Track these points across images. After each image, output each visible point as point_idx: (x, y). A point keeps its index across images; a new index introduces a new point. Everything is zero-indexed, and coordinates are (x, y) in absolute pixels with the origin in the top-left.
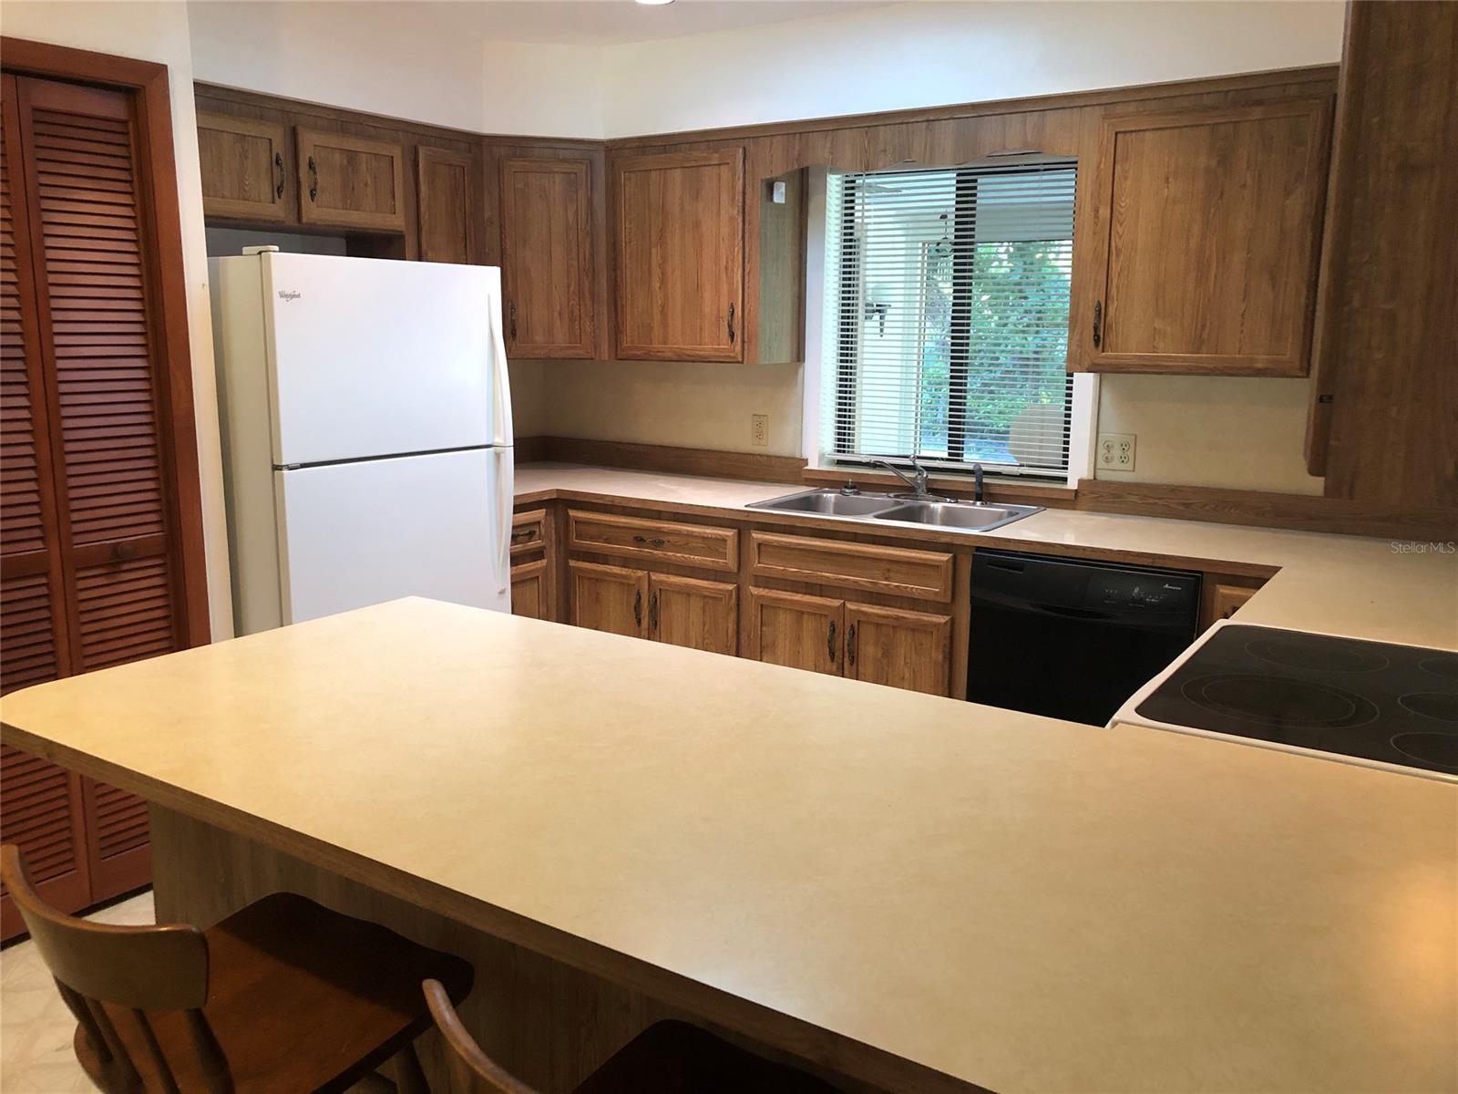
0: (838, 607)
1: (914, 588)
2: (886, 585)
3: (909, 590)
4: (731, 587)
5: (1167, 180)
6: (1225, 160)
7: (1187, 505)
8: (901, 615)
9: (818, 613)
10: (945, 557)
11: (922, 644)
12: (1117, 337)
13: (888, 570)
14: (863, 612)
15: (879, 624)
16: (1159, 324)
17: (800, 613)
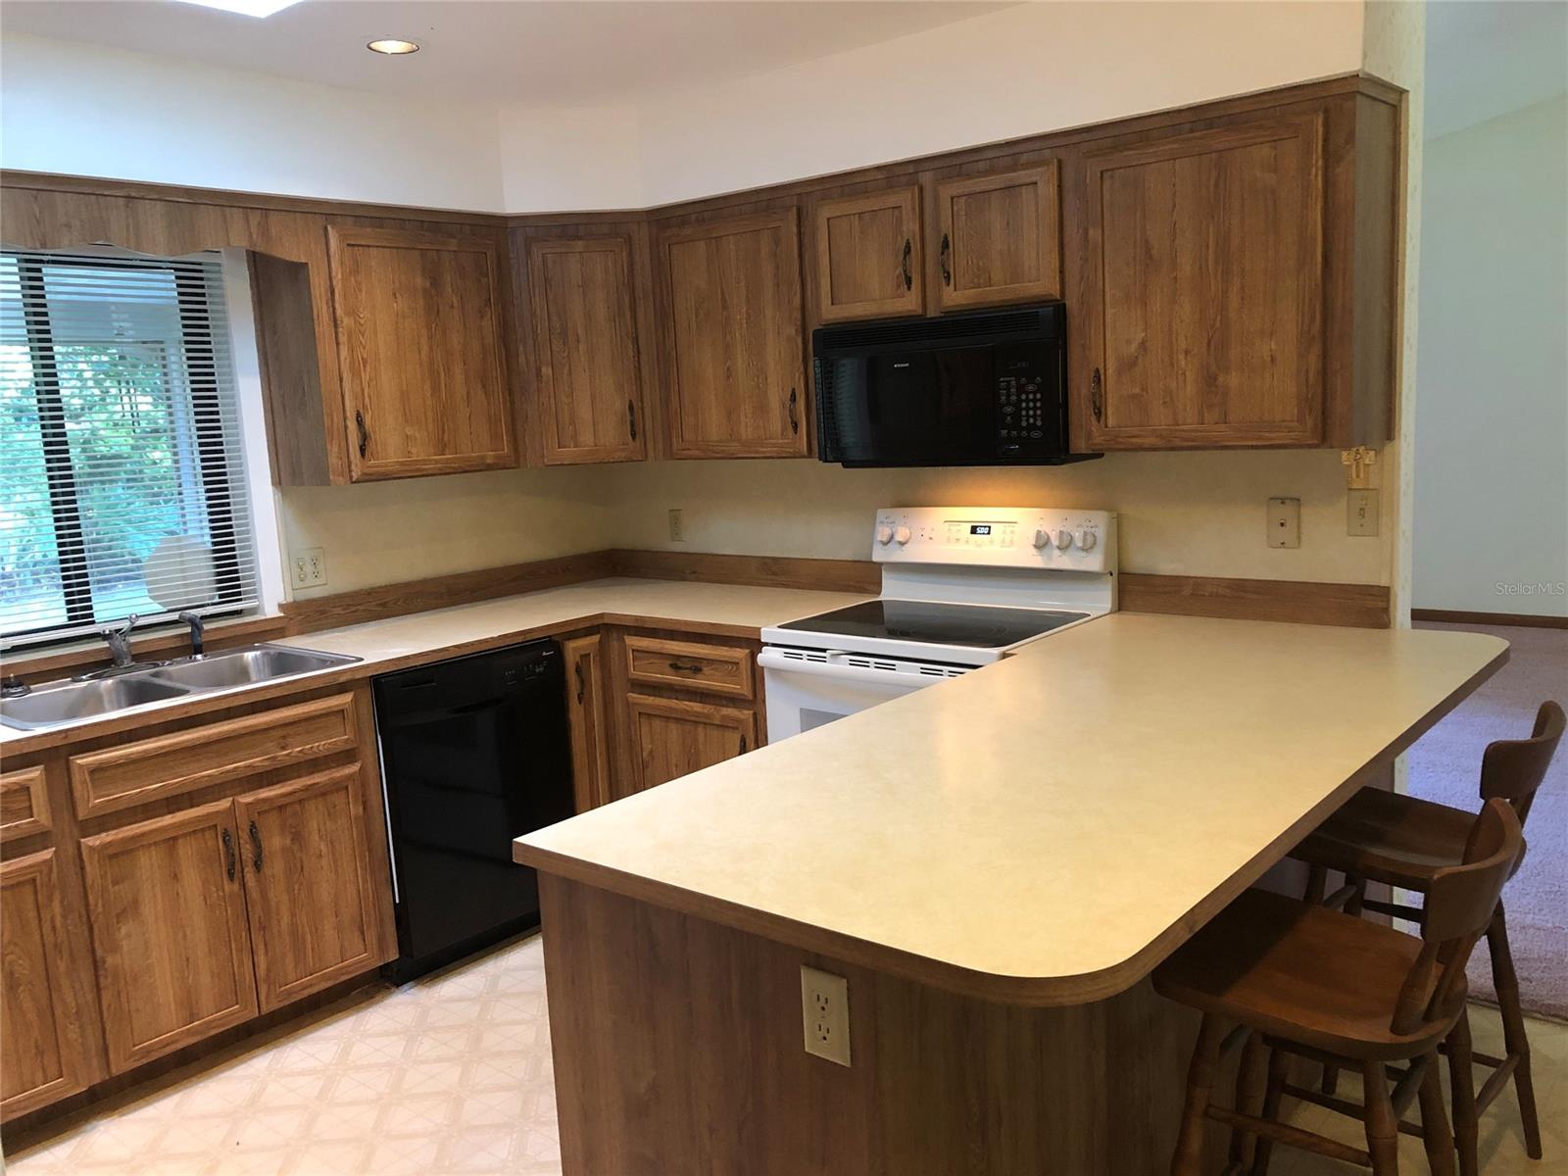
0: (230, 808)
1: (322, 745)
2: (287, 755)
3: (315, 749)
4: (47, 854)
5: (395, 294)
6: (435, 281)
7: (383, 605)
8: (309, 783)
9: (195, 830)
10: (348, 698)
11: (335, 807)
12: (376, 445)
13: (284, 737)
14: (264, 800)
15: (280, 807)
16: (409, 431)
17: (170, 841)
